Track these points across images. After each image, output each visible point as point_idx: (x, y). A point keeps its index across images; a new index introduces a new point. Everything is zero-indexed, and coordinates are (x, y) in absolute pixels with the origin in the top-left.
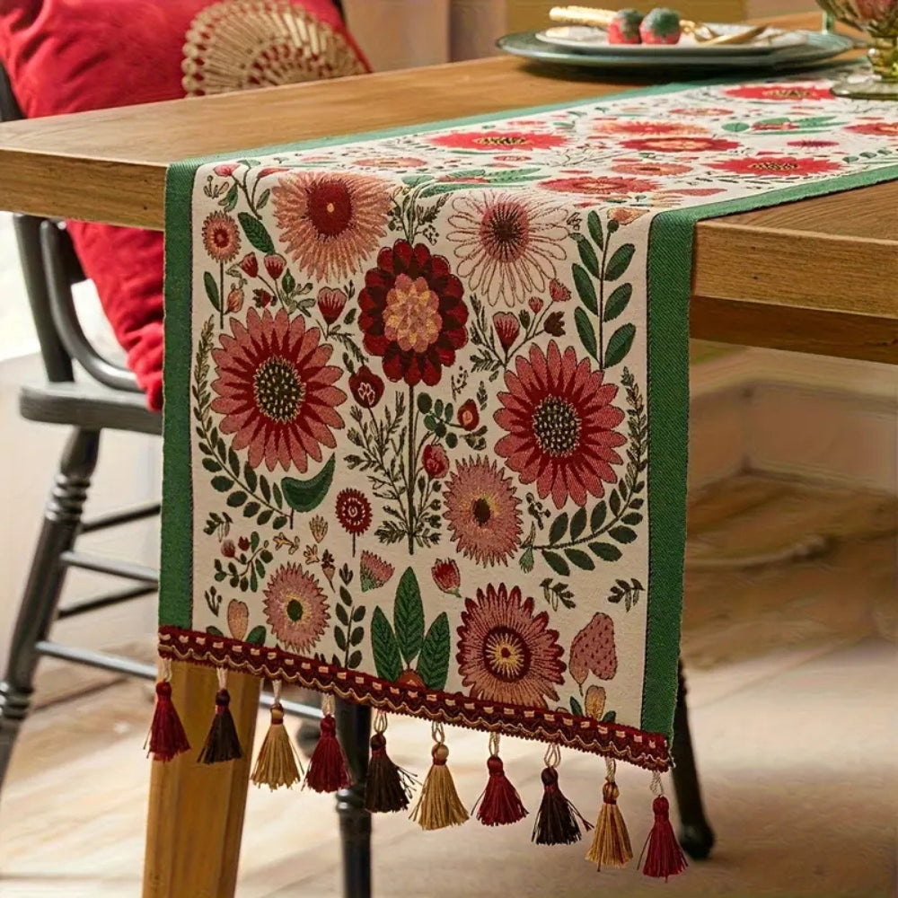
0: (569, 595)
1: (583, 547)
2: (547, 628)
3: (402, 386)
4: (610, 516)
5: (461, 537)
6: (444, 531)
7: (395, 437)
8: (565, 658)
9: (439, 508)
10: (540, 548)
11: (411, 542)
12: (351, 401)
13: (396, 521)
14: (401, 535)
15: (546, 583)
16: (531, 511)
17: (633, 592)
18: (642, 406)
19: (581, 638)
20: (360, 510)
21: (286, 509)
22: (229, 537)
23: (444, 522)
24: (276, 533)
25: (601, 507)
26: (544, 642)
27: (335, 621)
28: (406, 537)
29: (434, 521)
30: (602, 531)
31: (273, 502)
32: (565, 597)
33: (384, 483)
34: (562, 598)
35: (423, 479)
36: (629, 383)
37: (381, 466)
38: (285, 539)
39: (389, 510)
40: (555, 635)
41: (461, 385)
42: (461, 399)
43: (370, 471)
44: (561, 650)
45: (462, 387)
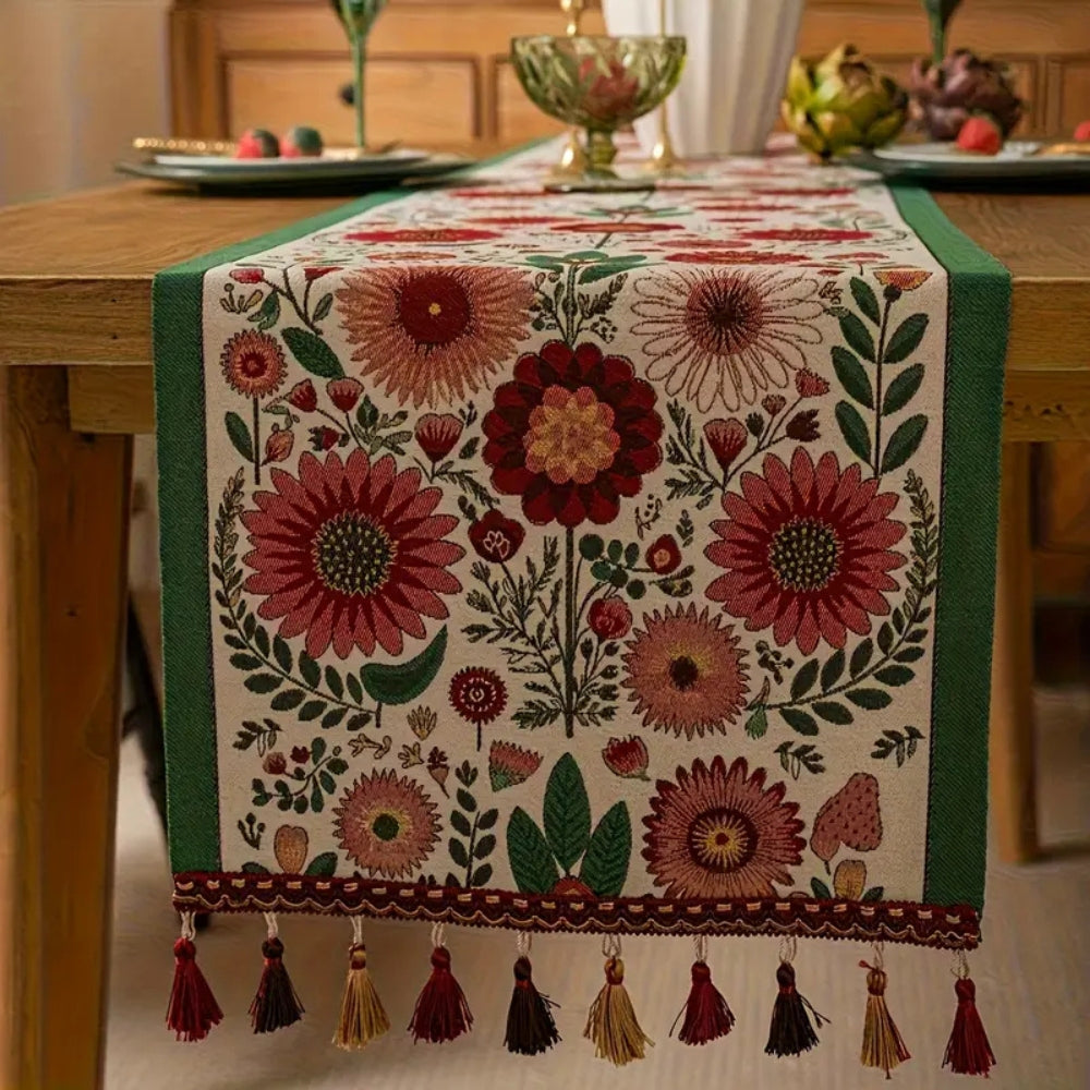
0: (817, 757)
1: (839, 698)
2: (783, 801)
3: (555, 529)
4: (877, 655)
5: (650, 707)
6: (624, 703)
7: (545, 595)
8: (806, 834)
9: (615, 675)
10: (776, 706)
11: (569, 723)
13: (546, 698)
14: (552, 715)
15: (783, 749)
16: (764, 662)
17: (907, 743)
18: (932, 517)
19: (831, 806)
20: (487, 690)
21: (369, 703)
22: (277, 748)
23: (624, 693)
24: (354, 735)
25: (867, 646)
26: (779, 819)
27: (450, 832)
28: (561, 717)
29: (608, 693)
30: (865, 676)
31: (347, 698)
32: (811, 761)
33: (526, 654)
34: (805, 763)
35: (589, 642)
36: (916, 489)
37: (522, 634)
38: (368, 741)
39: (534, 687)
40: (794, 807)
41: (650, 517)
42: (651, 536)
43: (505, 642)
44: (801, 825)
45: (653, 520)
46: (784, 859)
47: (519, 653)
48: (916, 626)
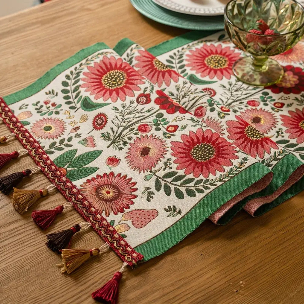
0: (152, 197)
1: (172, 187)
2: (132, 200)
3: (157, 107)
4: (192, 184)
5: (130, 154)
6: (126, 149)
7: (138, 115)
8: (126, 211)
9: (131, 140)
10: (157, 176)
11: (111, 145)
12: (135, 99)
13: (112, 134)
14: (110, 139)
15: (147, 188)
16: (166, 163)
17: (176, 213)
18: (242, 168)
19: (140, 211)
20: (102, 122)
21: (79, 105)
22: (51, 100)
23: (128, 146)
24: (69, 110)
25: (192, 180)
26: (125, 202)
27: (58, 141)
28: (111, 141)
29: (125, 143)
30: (184, 187)
31: (76, 100)
32: (150, 197)
33: (119, 120)
34: (148, 196)
35: (134, 129)
36: (245, 160)
37: (123, 116)
38: (69, 113)
39: (112, 129)
40: (132, 203)
41: (179, 120)
42: (174, 123)
43: (118, 115)
44: (129, 208)
45: (179, 121)
46: (114, 210)
47: (118, 119)
48: (209, 186)
